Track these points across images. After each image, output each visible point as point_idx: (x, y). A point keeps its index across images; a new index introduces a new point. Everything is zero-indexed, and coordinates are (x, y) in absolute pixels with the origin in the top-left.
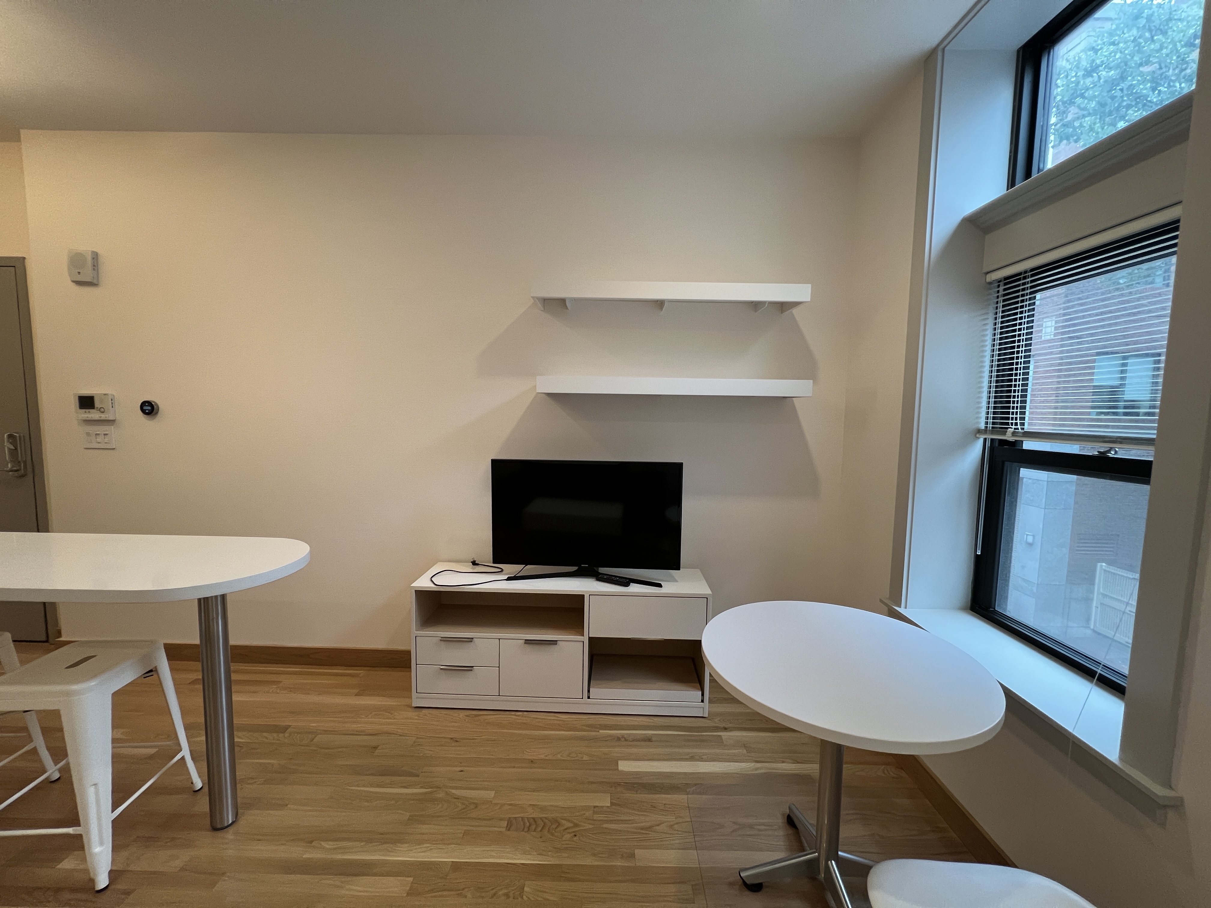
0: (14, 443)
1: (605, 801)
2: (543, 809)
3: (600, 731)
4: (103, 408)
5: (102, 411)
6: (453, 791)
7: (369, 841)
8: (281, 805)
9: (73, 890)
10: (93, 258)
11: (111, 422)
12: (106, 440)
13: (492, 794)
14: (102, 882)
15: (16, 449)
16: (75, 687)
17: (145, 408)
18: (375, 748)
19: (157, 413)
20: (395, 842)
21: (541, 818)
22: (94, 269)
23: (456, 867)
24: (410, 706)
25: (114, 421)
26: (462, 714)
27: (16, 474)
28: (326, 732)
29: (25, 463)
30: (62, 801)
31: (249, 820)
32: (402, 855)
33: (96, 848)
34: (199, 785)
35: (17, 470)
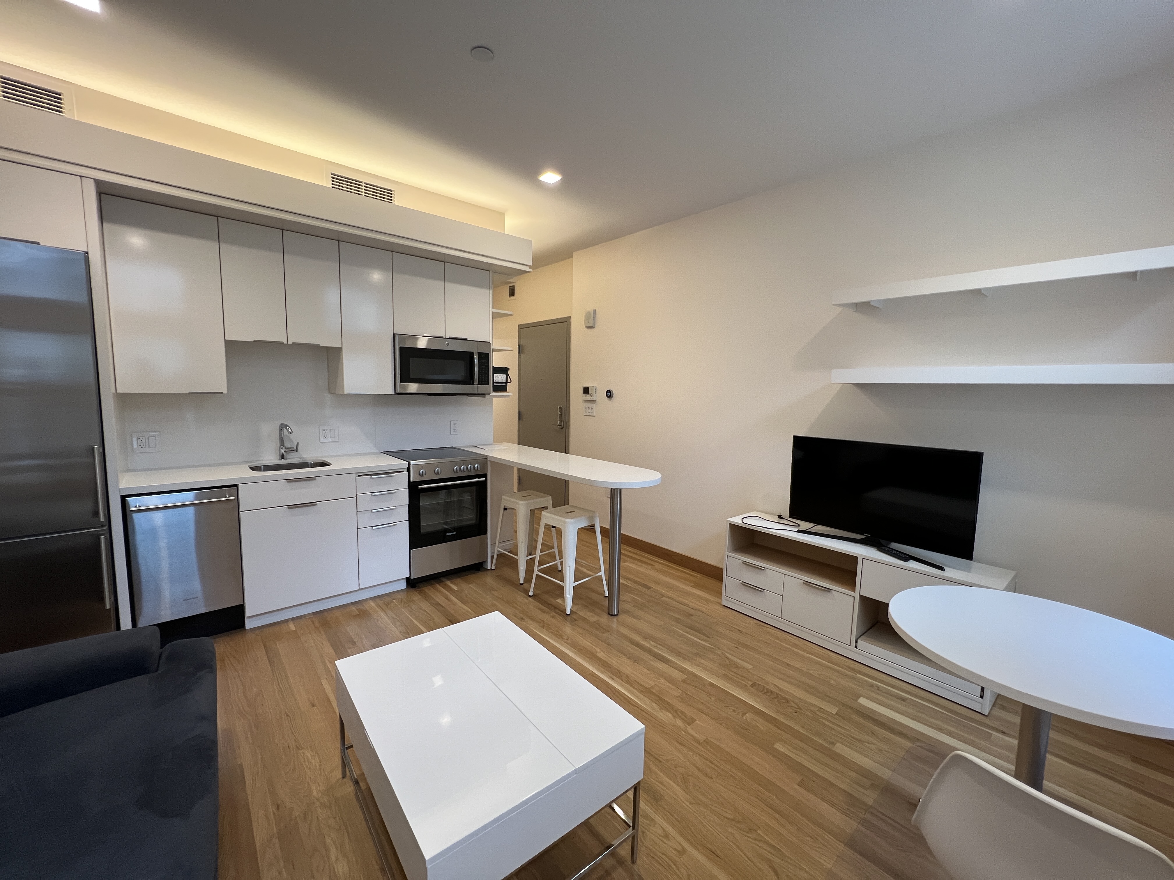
0: (560, 411)
1: (834, 710)
2: (780, 690)
3: (858, 675)
4: (592, 394)
6: (727, 654)
7: (672, 651)
8: (638, 618)
9: (560, 610)
10: (594, 313)
11: (594, 401)
12: (592, 411)
13: (750, 667)
14: (568, 612)
15: (561, 414)
16: (567, 520)
17: (608, 394)
18: (692, 615)
19: (613, 397)
20: (684, 659)
21: (776, 693)
22: (594, 320)
23: (712, 685)
24: (720, 604)
25: (595, 401)
26: (753, 621)
27: (560, 427)
28: (669, 597)
30: (560, 573)
31: (622, 617)
32: (686, 665)
33: (568, 596)
34: (607, 595)
35: (561, 425)
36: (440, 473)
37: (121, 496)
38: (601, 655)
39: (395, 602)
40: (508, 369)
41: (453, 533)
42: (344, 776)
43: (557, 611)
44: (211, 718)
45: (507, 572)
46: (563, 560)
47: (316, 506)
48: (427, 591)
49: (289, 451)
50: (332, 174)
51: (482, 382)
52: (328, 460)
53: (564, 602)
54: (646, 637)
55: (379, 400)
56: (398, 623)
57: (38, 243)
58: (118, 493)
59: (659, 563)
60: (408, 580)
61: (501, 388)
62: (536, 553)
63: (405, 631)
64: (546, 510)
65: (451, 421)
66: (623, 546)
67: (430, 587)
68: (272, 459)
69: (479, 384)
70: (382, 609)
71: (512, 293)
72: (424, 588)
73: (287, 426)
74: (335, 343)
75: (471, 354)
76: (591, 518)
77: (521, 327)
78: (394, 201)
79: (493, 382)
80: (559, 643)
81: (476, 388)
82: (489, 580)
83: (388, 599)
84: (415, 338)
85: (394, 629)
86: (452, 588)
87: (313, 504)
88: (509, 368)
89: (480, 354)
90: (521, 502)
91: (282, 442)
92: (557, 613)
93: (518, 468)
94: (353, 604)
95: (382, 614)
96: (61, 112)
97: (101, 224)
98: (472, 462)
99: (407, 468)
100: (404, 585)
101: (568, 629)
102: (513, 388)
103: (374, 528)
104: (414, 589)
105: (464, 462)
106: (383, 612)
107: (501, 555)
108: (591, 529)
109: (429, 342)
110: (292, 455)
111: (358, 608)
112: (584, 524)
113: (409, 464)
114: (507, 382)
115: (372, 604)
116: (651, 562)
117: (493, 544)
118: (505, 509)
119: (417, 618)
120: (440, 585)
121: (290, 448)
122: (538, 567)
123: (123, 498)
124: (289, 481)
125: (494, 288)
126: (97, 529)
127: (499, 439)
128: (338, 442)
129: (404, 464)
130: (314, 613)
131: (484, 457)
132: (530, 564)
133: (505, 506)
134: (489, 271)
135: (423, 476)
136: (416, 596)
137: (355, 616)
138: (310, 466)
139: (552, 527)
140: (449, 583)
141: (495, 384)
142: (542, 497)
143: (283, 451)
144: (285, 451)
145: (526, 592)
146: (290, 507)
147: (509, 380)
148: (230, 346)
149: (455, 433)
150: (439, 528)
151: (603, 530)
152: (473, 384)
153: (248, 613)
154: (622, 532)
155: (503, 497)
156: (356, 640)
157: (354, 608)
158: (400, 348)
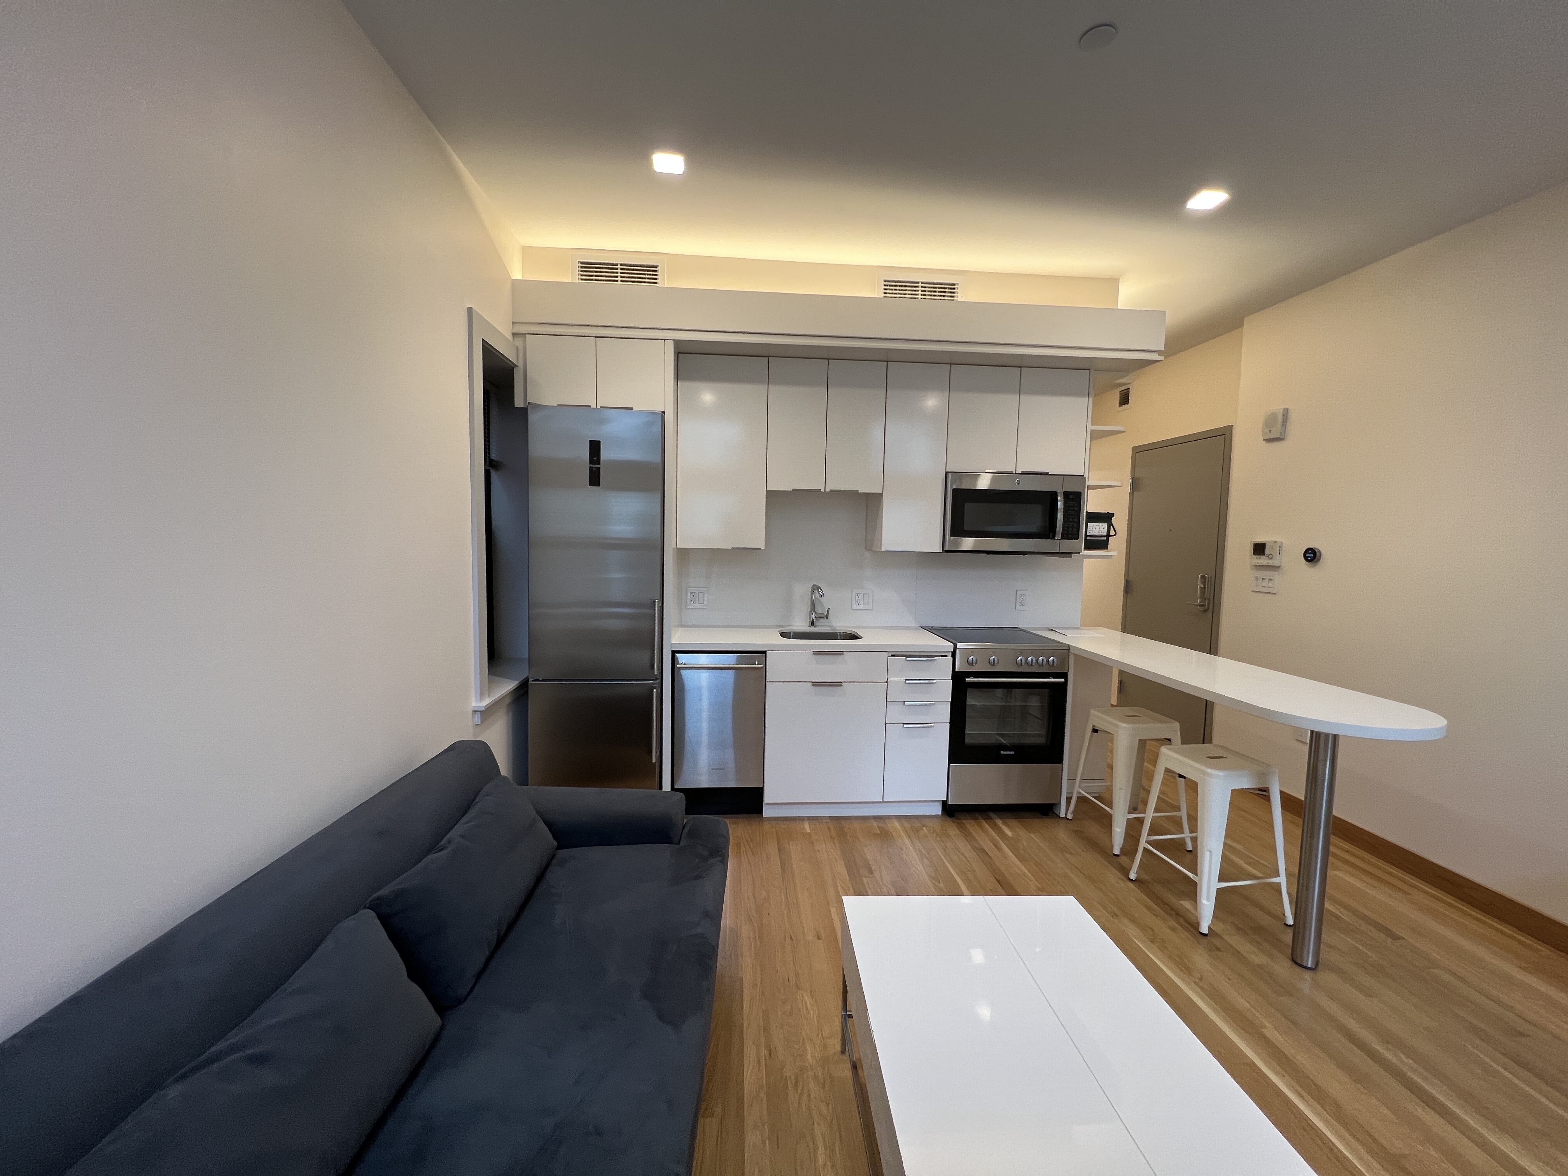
0: (1204, 582)
4: (1271, 554)
5: (1270, 557)
9: (1186, 921)
10: (1284, 415)
11: (1276, 568)
12: (1270, 585)
14: (1204, 930)
15: (1205, 588)
16: (1209, 770)
17: (1308, 555)
19: (1319, 560)
22: (1283, 426)
25: (1279, 567)
27: (1202, 609)
29: (1209, 599)
30: (1189, 855)
31: (1327, 978)
32: (1507, 1146)
33: (1204, 902)
34: (1290, 921)
35: (1202, 606)
36: (998, 664)
37: (672, 651)
38: (1271, 1033)
39: (925, 830)
40: (1112, 515)
41: (1011, 752)
42: (843, 1052)
43: (1181, 920)
44: (715, 917)
45: (1093, 829)
46: (1199, 834)
47: (841, 687)
48: (968, 826)
49: (820, 617)
50: (885, 281)
51: (1067, 534)
52: (859, 632)
53: (1196, 909)
54: (1388, 1039)
55: (924, 559)
56: (926, 861)
57: (632, 409)
58: (670, 648)
59: (1425, 892)
60: (944, 803)
61: (1098, 544)
62: (1145, 810)
63: (934, 875)
64: (1168, 746)
65: (1017, 591)
66: (1334, 839)
67: (972, 821)
68: (801, 625)
69: (1063, 538)
70: (909, 836)
71: (1125, 399)
72: (964, 821)
73: (819, 588)
74: (876, 489)
75: (1053, 495)
76: (1263, 775)
77: (1137, 451)
78: (957, 297)
79: (1086, 536)
80: (1183, 980)
81: (1058, 544)
82: (1062, 834)
83: (917, 824)
84: (975, 475)
85: (920, 867)
86: (1004, 832)
87: (838, 684)
88: (1114, 514)
89: (1067, 495)
90: (1124, 725)
91: (813, 604)
92: (1181, 925)
93: (1119, 670)
94: (876, 818)
95: (907, 841)
96: (656, 283)
97: (676, 383)
98: (1047, 653)
99: (952, 652)
100: (938, 810)
101: (1200, 959)
102: (1118, 545)
103: (905, 726)
104: (951, 818)
105: (1033, 652)
106: (910, 840)
107: (1082, 800)
108: (1263, 793)
109: (993, 481)
110: (822, 622)
111: (880, 825)
112: (1245, 783)
113: (955, 647)
114: (1108, 536)
115: (897, 824)
116: (1405, 887)
117: (1072, 780)
118: (1095, 731)
119: (951, 861)
120: (987, 822)
121: (821, 614)
122: (1148, 835)
123: (674, 653)
124: (816, 653)
125: (1095, 395)
126: (653, 682)
127: (1091, 621)
128: (872, 610)
129: (948, 646)
130: (832, 818)
131: (1064, 646)
132: (1133, 829)
133: (1094, 726)
134: (1089, 370)
135: (973, 665)
136: (952, 829)
137: (875, 835)
138: (839, 637)
139: (1179, 777)
140: (999, 822)
141: (1088, 538)
142: (1161, 722)
143: (813, 616)
144: (815, 617)
145: (1125, 872)
146: (815, 684)
147: (1112, 532)
148: (773, 497)
149: (1022, 608)
150: (992, 741)
151: (1288, 801)
152: (1053, 538)
153: (767, 799)
154: (1335, 813)
155: (1092, 711)
156: (873, 868)
157: (875, 825)
158: (954, 490)
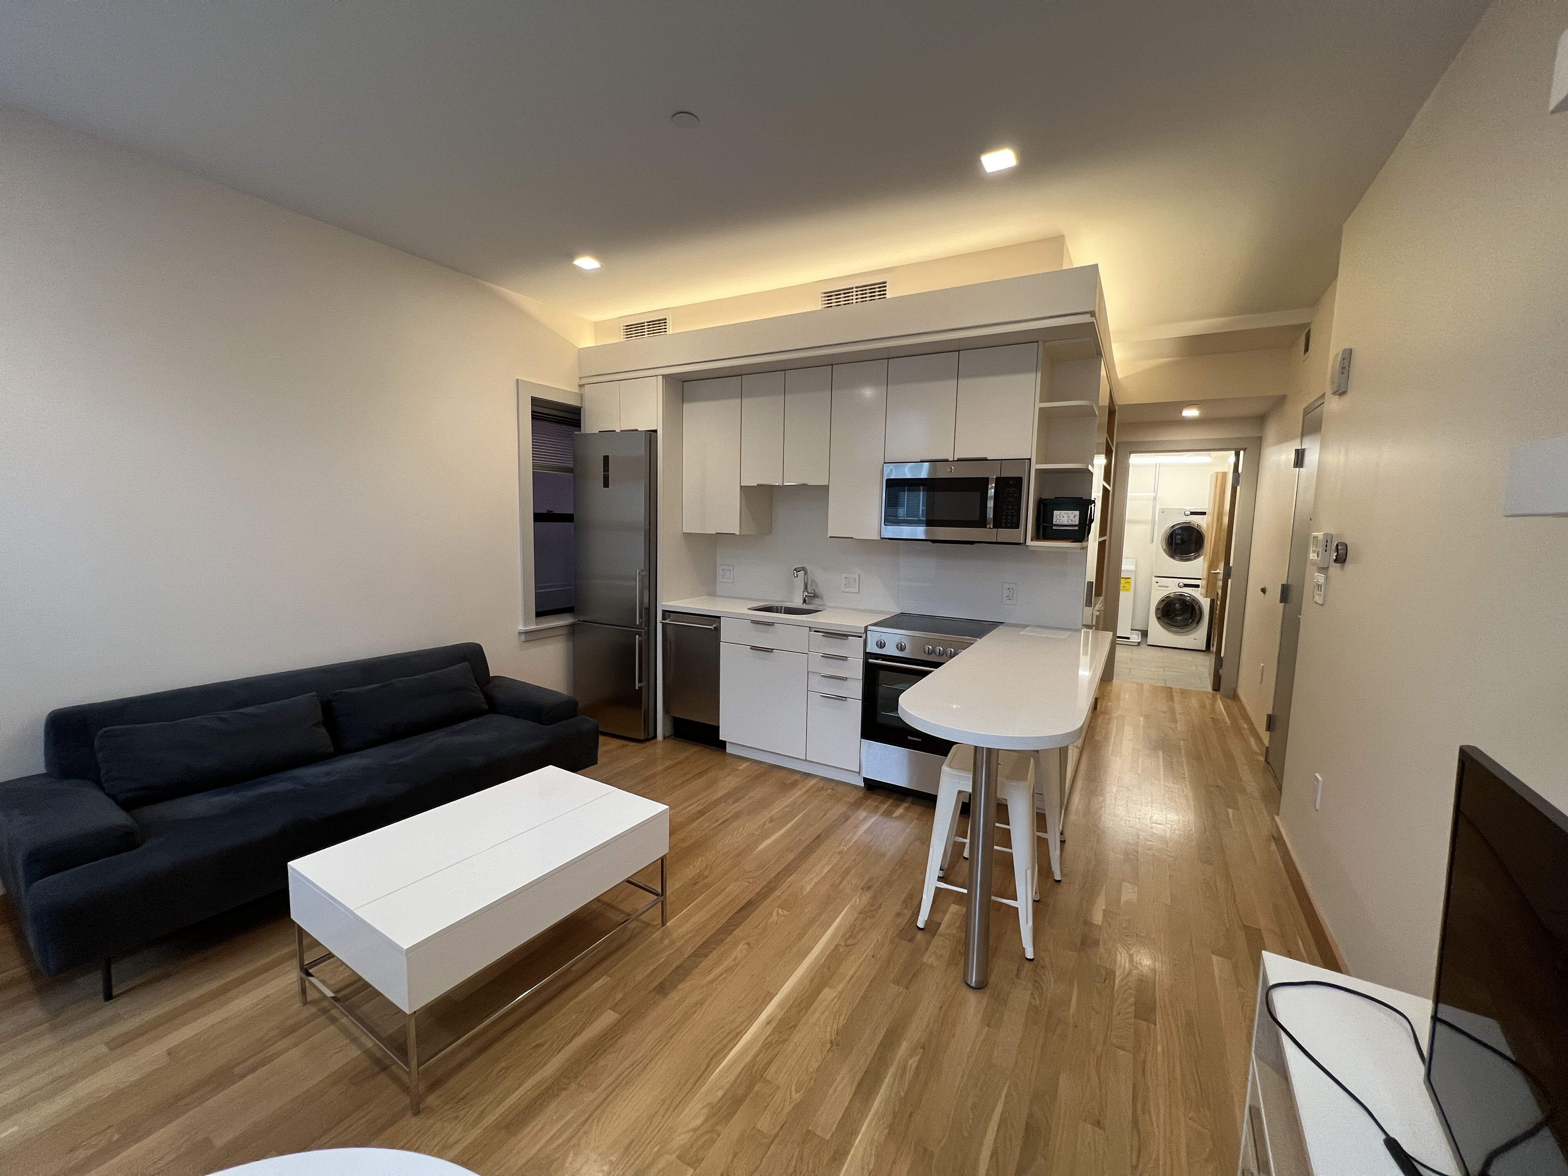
4: (1319, 551)
10: (1344, 359)
11: (1324, 570)
12: (1321, 592)
17: (1337, 553)
19: (1345, 560)
22: (1342, 373)
25: (1326, 568)
36: (907, 650)
37: (662, 610)
41: (917, 739)
47: (773, 653)
48: (870, 800)
50: (825, 293)
51: (1003, 522)
55: (867, 546)
61: (1068, 534)
65: (1004, 584)
67: (882, 798)
69: (994, 526)
70: (808, 791)
72: (874, 796)
74: (823, 482)
75: (984, 482)
78: (887, 294)
81: (991, 532)
87: (770, 650)
89: (1002, 480)
91: (806, 585)
94: (804, 774)
95: (799, 794)
98: (954, 644)
99: (864, 634)
100: (861, 783)
103: (823, 695)
104: (872, 793)
105: (941, 642)
111: (799, 779)
113: (866, 629)
115: (813, 782)
119: (806, 815)
120: (893, 802)
124: (754, 622)
126: (637, 630)
128: (858, 593)
129: (862, 628)
130: (770, 765)
134: (1038, 342)
135: (884, 649)
136: (852, 798)
137: (782, 784)
140: (905, 806)
144: (807, 596)
146: (753, 648)
148: (746, 491)
149: (1010, 602)
152: (986, 527)
158: (888, 480)
